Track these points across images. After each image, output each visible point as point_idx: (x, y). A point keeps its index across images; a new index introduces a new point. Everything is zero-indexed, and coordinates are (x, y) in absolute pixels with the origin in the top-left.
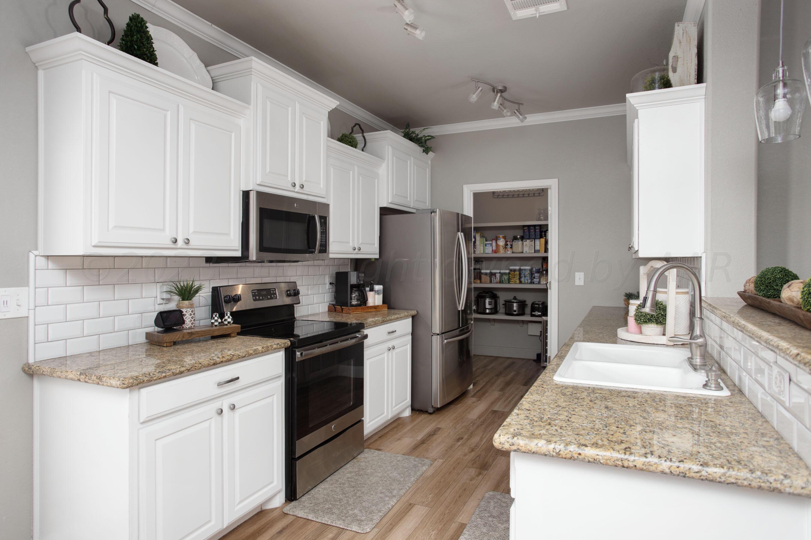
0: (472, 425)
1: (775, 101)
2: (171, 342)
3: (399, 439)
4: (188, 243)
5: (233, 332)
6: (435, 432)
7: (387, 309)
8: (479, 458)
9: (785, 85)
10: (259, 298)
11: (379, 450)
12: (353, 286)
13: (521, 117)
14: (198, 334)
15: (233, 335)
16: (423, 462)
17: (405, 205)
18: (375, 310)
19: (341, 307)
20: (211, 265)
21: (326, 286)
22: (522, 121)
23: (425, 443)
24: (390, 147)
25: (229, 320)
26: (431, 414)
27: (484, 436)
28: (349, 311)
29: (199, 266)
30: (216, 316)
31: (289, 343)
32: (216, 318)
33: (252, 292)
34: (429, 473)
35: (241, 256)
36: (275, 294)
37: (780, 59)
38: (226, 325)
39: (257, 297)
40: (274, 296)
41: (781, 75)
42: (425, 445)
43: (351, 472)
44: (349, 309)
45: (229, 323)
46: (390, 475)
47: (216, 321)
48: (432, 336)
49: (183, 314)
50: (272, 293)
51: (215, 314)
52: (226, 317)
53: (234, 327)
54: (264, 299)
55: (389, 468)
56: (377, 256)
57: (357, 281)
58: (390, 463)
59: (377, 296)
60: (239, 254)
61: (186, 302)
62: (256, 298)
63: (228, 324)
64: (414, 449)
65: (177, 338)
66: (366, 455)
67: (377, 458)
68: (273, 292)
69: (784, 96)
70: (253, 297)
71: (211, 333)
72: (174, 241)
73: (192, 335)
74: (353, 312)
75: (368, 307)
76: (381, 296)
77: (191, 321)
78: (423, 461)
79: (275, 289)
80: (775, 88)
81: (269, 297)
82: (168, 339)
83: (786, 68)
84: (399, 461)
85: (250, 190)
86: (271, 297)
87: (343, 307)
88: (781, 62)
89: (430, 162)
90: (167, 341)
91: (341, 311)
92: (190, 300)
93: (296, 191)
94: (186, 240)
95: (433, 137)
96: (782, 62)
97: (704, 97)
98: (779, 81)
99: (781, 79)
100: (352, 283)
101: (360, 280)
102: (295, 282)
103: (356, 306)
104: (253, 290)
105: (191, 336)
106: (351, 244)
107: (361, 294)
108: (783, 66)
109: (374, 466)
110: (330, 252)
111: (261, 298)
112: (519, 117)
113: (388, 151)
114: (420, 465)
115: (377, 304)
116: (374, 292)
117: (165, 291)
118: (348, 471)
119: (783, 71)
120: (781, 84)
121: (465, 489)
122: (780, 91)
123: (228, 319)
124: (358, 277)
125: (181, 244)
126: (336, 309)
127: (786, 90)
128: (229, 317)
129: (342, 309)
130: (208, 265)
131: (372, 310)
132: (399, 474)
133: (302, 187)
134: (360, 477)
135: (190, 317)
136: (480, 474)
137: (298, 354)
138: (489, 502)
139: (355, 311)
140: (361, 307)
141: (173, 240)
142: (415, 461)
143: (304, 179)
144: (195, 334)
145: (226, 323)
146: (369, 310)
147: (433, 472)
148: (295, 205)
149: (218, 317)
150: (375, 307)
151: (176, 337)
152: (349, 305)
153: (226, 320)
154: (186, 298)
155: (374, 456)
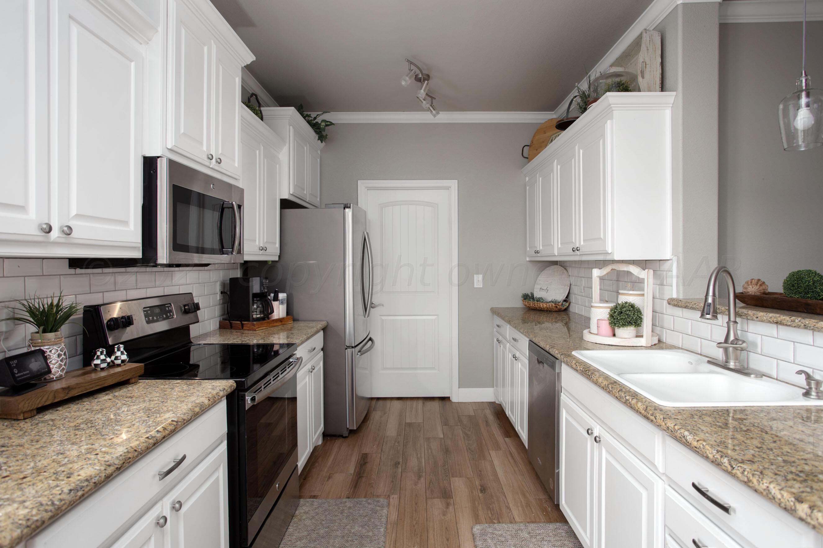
0: (397, 444)
1: (798, 110)
2: (32, 410)
3: (329, 478)
4: (69, 234)
5: (133, 376)
6: (364, 459)
7: (292, 322)
8: (433, 484)
9: (808, 95)
10: (153, 318)
11: (314, 497)
12: (255, 295)
13: (434, 112)
14: (79, 387)
15: (133, 380)
16: (379, 504)
17: (303, 199)
18: (280, 323)
19: (241, 323)
20: (79, 271)
21: (217, 296)
22: (435, 116)
23: (363, 477)
24: (291, 127)
25: (124, 357)
26: (346, 437)
27: (419, 456)
28: (253, 327)
29: (59, 274)
30: (102, 353)
31: (235, 385)
32: (103, 357)
33: (144, 311)
34: (394, 516)
35: (141, 257)
36: (171, 311)
37: (803, 69)
38: (119, 365)
39: (151, 318)
40: (170, 314)
41: (804, 84)
42: (364, 479)
43: (300, 539)
44: (254, 325)
45: (123, 361)
46: (353, 531)
47: (103, 361)
48: (346, 349)
49: (45, 355)
50: (168, 311)
51: (101, 350)
52: (118, 354)
53: (135, 368)
54: (159, 320)
55: (345, 521)
56: (276, 259)
57: (261, 288)
58: (341, 513)
59: (281, 306)
60: (138, 254)
61: (51, 335)
62: (149, 319)
63: (122, 364)
64: (355, 487)
65: (44, 400)
66: (305, 508)
67: (321, 509)
68: (169, 308)
69: (808, 105)
70: (145, 318)
71: (101, 383)
72: (48, 230)
73: (70, 391)
74: (258, 328)
75: (274, 320)
76: (285, 306)
77: (61, 365)
78: (378, 501)
79: (170, 304)
80: (799, 98)
81: (165, 316)
82: (26, 405)
83: (809, 77)
84: (350, 508)
85: (158, 157)
86: (167, 315)
87: (243, 322)
88: (803, 72)
89: (319, 152)
90: (25, 410)
91: (241, 327)
92: (56, 331)
93: (211, 167)
94: (66, 229)
95: (332, 124)
96: (805, 72)
97: (671, 105)
98: (802, 91)
99: (804, 88)
100: (255, 292)
101: (264, 288)
102: (191, 293)
103: (258, 319)
104: (144, 308)
105: (68, 393)
106: (257, 243)
107: (264, 305)
108: (806, 75)
109: (324, 522)
110: (245, 252)
111: (155, 318)
112: (432, 112)
113: (289, 132)
114: (378, 508)
115: (281, 316)
116: (278, 302)
117: (4, 318)
118: (294, 537)
119: (806, 80)
120: (804, 94)
121: (446, 528)
122: (804, 100)
123: (121, 355)
124: (262, 284)
125: (57, 236)
126: (233, 325)
127: (810, 100)
128: (122, 353)
129: (242, 325)
130: (72, 271)
131: (277, 324)
132: (362, 526)
133: (219, 162)
134: (316, 543)
135: (59, 360)
136: (448, 505)
137: (248, 399)
138: (485, 540)
139: (261, 327)
140: (265, 321)
141: (45, 226)
142: (369, 504)
143: (220, 152)
144: (75, 388)
145: (119, 362)
146: (275, 324)
147: (397, 513)
148: (212, 186)
149: (105, 356)
150: (280, 320)
151: (42, 399)
152: (251, 319)
153: (116, 358)
154: (50, 328)
155: (316, 509)
